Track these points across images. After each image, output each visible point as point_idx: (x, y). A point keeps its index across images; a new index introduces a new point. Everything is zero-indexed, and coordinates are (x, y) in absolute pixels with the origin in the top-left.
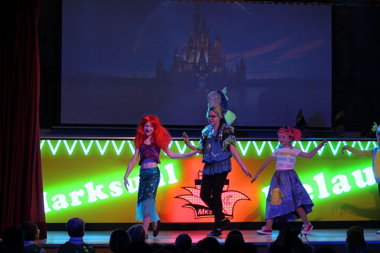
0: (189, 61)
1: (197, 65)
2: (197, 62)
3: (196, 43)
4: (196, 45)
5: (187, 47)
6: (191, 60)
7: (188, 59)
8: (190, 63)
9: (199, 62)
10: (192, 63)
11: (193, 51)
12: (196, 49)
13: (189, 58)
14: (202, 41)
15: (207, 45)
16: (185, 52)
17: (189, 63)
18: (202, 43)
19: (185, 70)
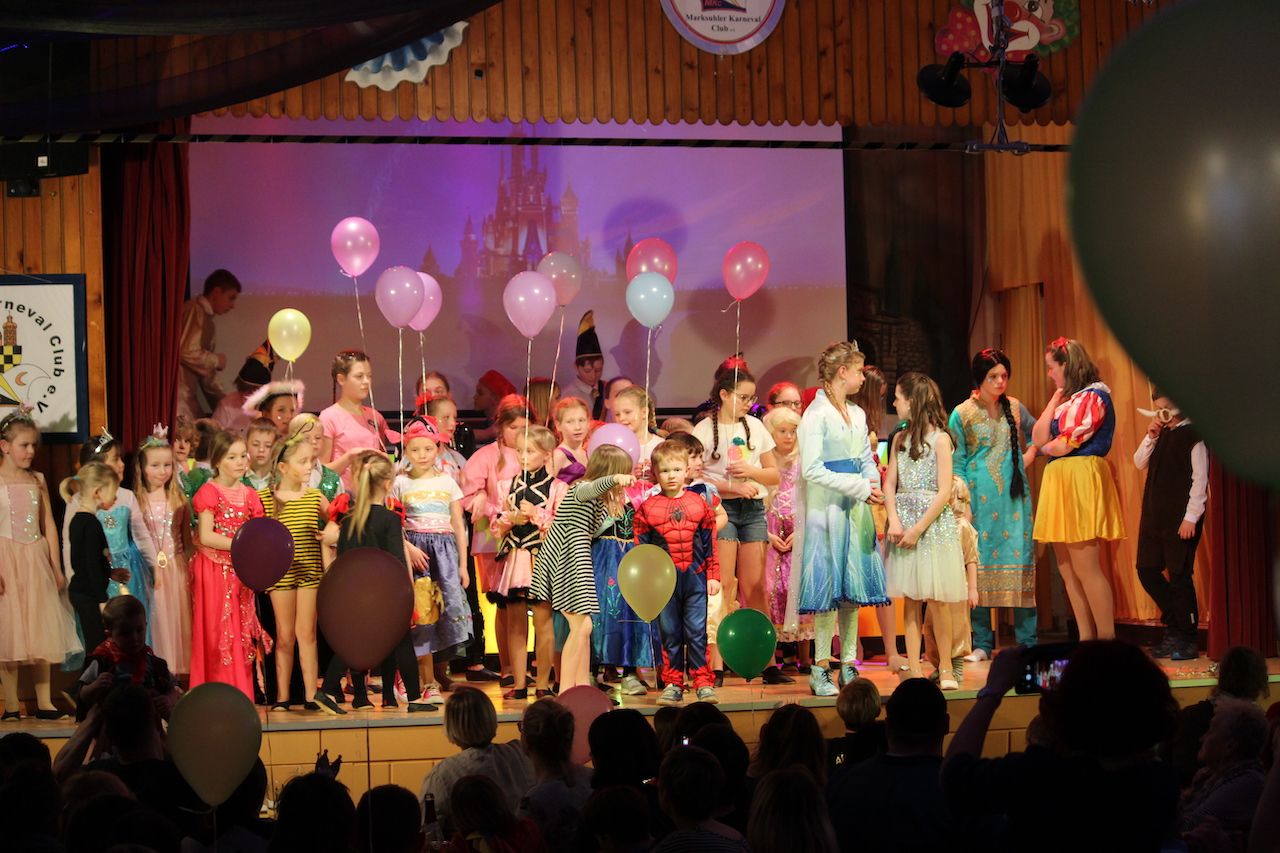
0: (501, 251)
1: (520, 259)
2: (520, 252)
3: (517, 205)
4: (517, 211)
5: (494, 217)
6: (505, 249)
7: (497, 245)
8: (503, 256)
9: (524, 251)
10: (507, 256)
11: (510, 225)
12: (516, 220)
13: (501, 242)
14: (531, 199)
15: (544, 208)
16: (491, 229)
17: (500, 256)
18: (531, 204)
19: (492, 274)
